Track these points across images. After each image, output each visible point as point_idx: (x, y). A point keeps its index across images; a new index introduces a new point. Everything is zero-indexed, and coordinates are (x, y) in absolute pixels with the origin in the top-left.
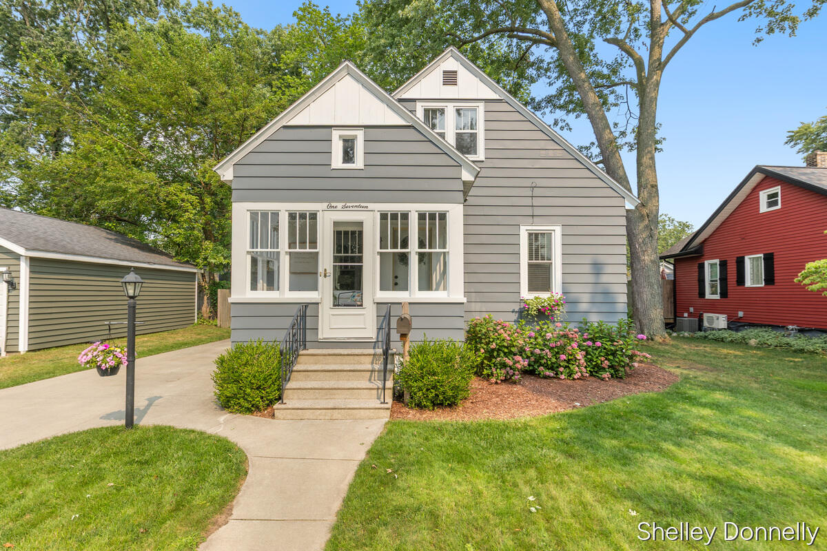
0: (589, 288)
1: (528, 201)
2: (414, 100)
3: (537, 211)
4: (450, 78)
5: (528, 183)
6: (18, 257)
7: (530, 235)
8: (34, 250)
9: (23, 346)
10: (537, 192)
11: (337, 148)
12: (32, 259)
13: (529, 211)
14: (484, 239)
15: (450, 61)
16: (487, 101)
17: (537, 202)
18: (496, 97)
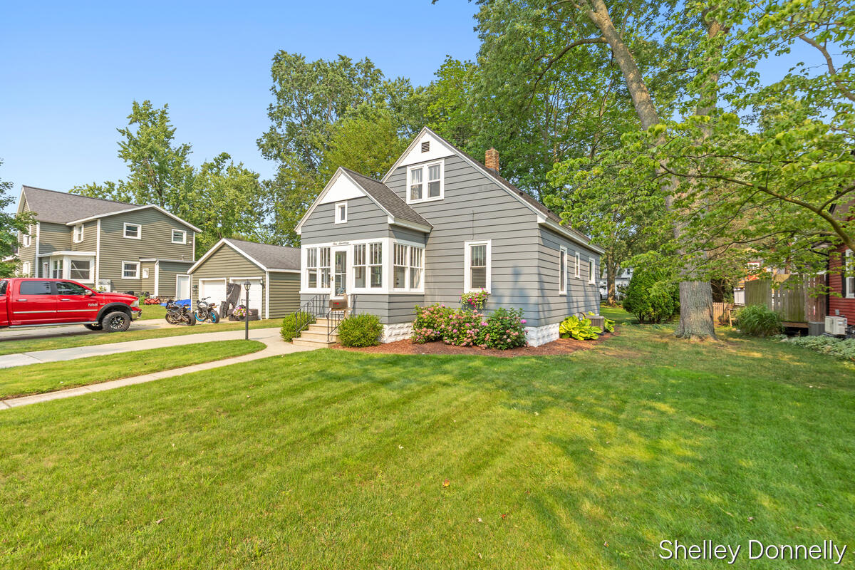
0: (510, 285)
1: (470, 224)
2: (405, 166)
3: (476, 231)
4: (426, 147)
5: (470, 211)
6: (265, 272)
7: (473, 248)
8: (270, 268)
9: (267, 316)
10: (476, 217)
11: (338, 212)
12: (270, 273)
13: (470, 231)
14: (444, 253)
15: (426, 136)
16: (445, 158)
17: (476, 224)
18: (452, 154)
